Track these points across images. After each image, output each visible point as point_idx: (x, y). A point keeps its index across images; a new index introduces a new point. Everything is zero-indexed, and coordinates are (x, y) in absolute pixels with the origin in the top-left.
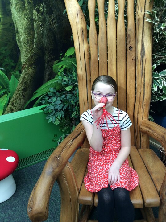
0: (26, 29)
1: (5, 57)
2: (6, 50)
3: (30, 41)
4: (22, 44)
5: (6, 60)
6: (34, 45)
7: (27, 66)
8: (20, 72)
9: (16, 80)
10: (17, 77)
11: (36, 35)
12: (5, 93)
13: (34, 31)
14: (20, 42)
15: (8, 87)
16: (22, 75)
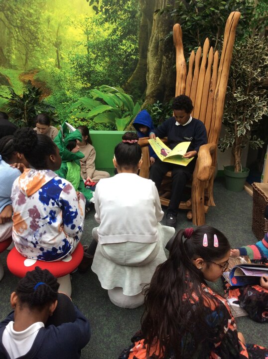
0: (155, 69)
1: (135, 88)
2: (137, 83)
3: (156, 79)
4: (150, 80)
5: (136, 90)
6: (159, 82)
7: (149, 97)
8: (144, 101)
9: (139, 106)
10: (141, 104)
11: (162, 75)
12: (129, 115)
13: (161, 71)
14: (148, 79)
15: (132, 111)
16: (144, 104)
